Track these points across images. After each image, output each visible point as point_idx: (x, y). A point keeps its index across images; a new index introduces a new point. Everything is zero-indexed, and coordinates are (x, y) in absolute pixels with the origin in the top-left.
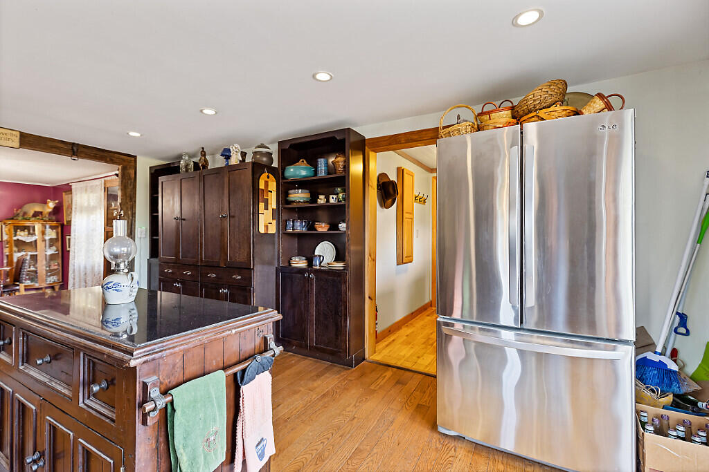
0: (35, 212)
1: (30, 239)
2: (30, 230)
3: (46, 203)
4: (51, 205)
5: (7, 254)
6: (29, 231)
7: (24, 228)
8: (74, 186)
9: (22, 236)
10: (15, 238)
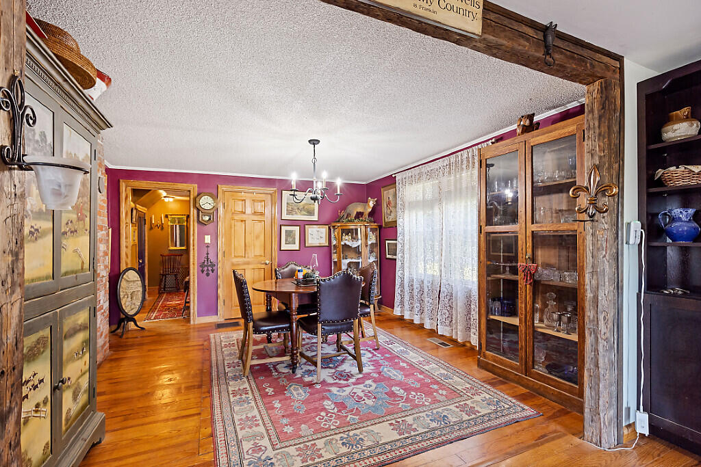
0: (357, 213)
1: (354, 244)
2: (352, 233)
3: (367, 202)
4: (371, 204)
5: (336, 260)
6: (352, 235)
7: (347, 232)
8: (398, 177)
9: (347, 240)
10: (342, 243)
